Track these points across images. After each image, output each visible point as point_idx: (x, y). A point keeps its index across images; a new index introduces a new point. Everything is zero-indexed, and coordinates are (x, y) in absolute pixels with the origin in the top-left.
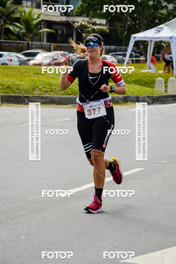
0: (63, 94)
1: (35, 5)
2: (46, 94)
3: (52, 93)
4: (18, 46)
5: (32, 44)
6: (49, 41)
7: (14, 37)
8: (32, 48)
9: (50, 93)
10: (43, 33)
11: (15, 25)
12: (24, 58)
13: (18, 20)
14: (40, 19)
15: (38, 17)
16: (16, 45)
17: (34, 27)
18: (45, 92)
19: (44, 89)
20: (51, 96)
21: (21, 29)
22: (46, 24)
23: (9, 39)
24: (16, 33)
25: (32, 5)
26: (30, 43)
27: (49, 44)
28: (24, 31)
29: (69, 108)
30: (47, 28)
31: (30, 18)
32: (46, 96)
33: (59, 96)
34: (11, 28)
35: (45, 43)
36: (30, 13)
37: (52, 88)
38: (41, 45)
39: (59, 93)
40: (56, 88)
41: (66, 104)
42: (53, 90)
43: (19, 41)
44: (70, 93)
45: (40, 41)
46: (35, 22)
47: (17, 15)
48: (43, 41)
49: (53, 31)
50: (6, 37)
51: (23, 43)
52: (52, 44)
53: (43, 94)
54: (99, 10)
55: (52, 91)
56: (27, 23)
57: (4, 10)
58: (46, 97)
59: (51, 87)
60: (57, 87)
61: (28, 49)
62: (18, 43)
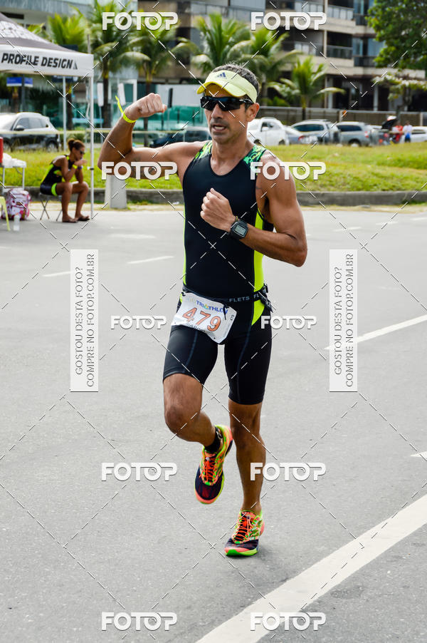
0: (349, 190)
1: (314, 51)
2: (322, 189)
3: (332, 188)
4: (288, 116)
5: (310, 112)
6: (336, 106)
7: (282, 101)
8: (310, 118)
9: (329, 187)
10: (328, 95)
11: (283, 83)
12: (298, 134)
13: (288, 75)
14: (322, 73)
15: (320, 70)
16: (285, 113)
17: (313, 85)
18: (322, 186)
19: (319, 182)
20: (331, 192)
21: (292, 88)
22: (331, 80)
23: (275, 104)
24: (285, 95)
25: (310, 50)
26: (307, 109)
27: (335, 111)
28: (297, 91)
29: (358, 210)
30: (334, 86)
31: (306, 70)
32: (322, 192)
33: (343, 192)
34: (277, 87)
35: (330, 109)
36: (307, 64)
37: (332, 180)
38: (324, 112)
39: (343, 187)
40: (338, 179)
41: (354, 204)
42: (334, 183)
43: (289, 108)
44: (360, 187)
45: (323, 107)
46: (314, 78)
47: (288, 67)
48: (327, 107)
49: (342, 91)
50: (270, 102)
51: (296, 111)
52: (341, 111)
53: (319, 190)
54: (413, 56)
55: (332, 185)
56: (303, 79)
57: (266, 60)
58: (323, 195)
59: (331, 178)
60: (340, 178)
61: (304, 119)
62: (288, 111)
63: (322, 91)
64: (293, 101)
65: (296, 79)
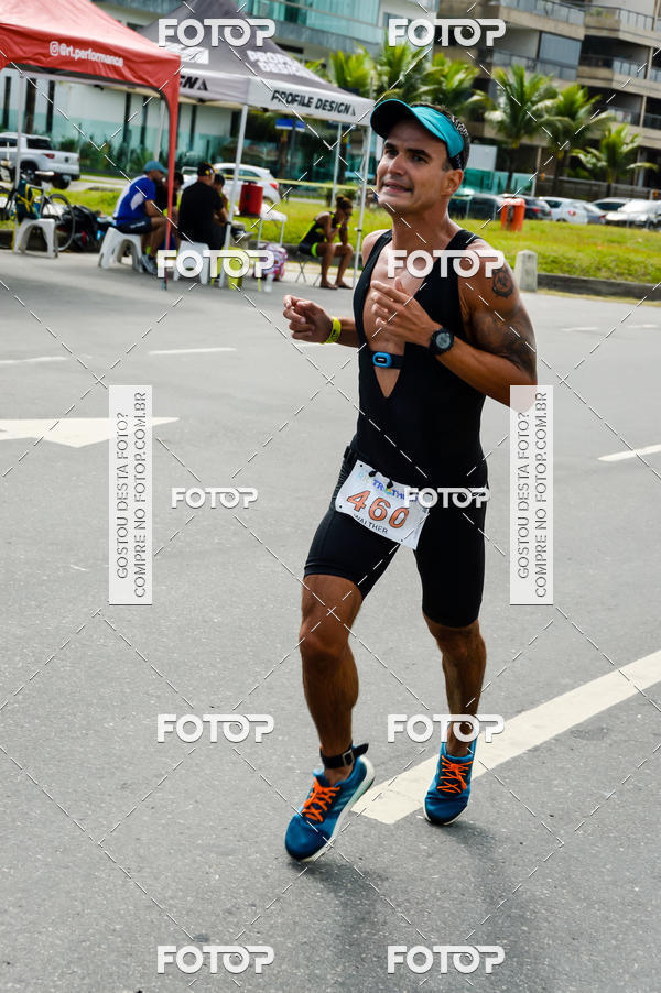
63: (632, 166)
64: (597, 174)
65: (604, 150)
